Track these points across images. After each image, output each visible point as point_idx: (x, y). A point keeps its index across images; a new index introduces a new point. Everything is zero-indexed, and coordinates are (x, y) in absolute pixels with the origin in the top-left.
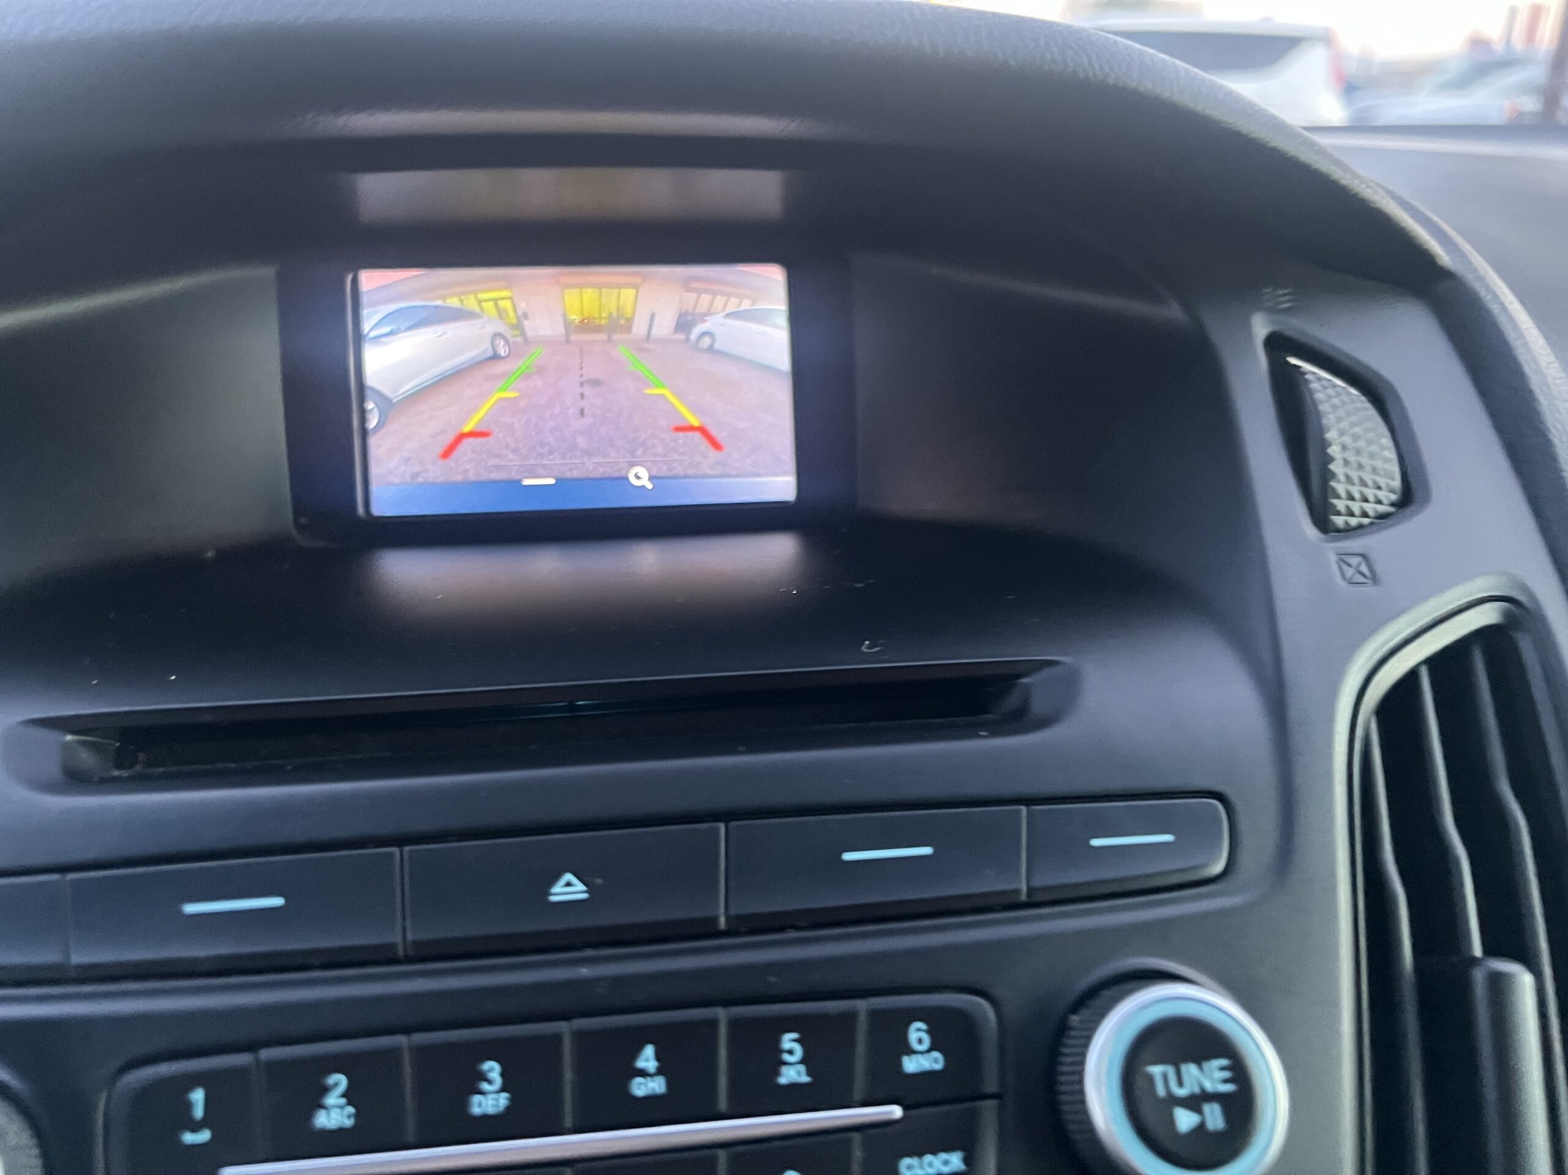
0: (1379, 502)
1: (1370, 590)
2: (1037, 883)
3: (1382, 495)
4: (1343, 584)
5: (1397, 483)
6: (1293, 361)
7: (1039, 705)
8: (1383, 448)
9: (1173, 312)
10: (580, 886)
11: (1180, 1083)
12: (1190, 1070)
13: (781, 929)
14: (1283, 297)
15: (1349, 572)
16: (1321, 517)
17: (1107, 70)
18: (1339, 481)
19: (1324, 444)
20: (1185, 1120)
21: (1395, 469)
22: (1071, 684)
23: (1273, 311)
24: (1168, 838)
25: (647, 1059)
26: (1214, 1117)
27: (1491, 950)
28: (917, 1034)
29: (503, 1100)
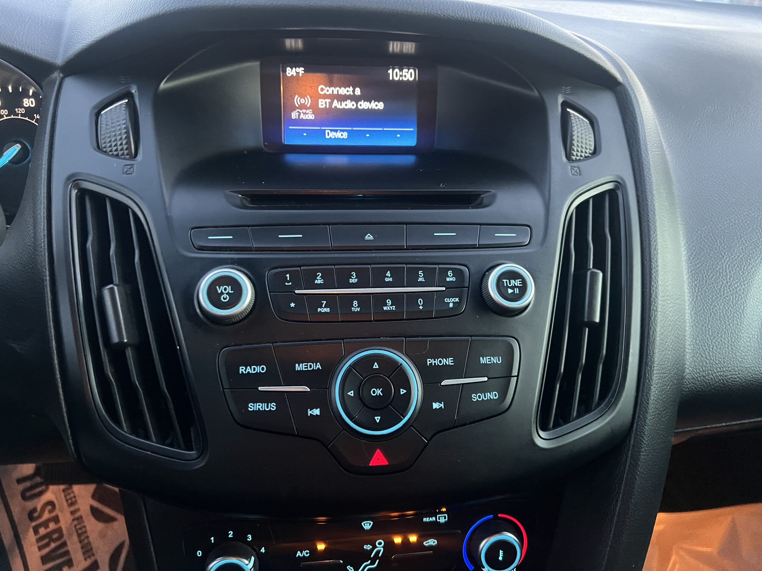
0: (586, 153)
1: (578, 176)
2: (480, 243)
3: (587, 151)
4: (571, 175)
5: (593, 148)
6: (568, 110)
7: (485, 202)
8: (590, 137)
9: (536, 93)
10: (372, 237)
11: (510, 284)
12: (513, 282)
13: (420, 249)
14: (568, 89)
15: (573, 172)
16: (568, 156)
17: (519, 25)
18: (575, 146)
19: (572, 136)
20: (510, 291)
21: (593, 144)
22: (494, 196)
23: (565, 93)
24: (515, 235)
25: (388, 274)
26: (517, 291)
27: (594, 267)
28: (450, 273)
29: (356, 280)
